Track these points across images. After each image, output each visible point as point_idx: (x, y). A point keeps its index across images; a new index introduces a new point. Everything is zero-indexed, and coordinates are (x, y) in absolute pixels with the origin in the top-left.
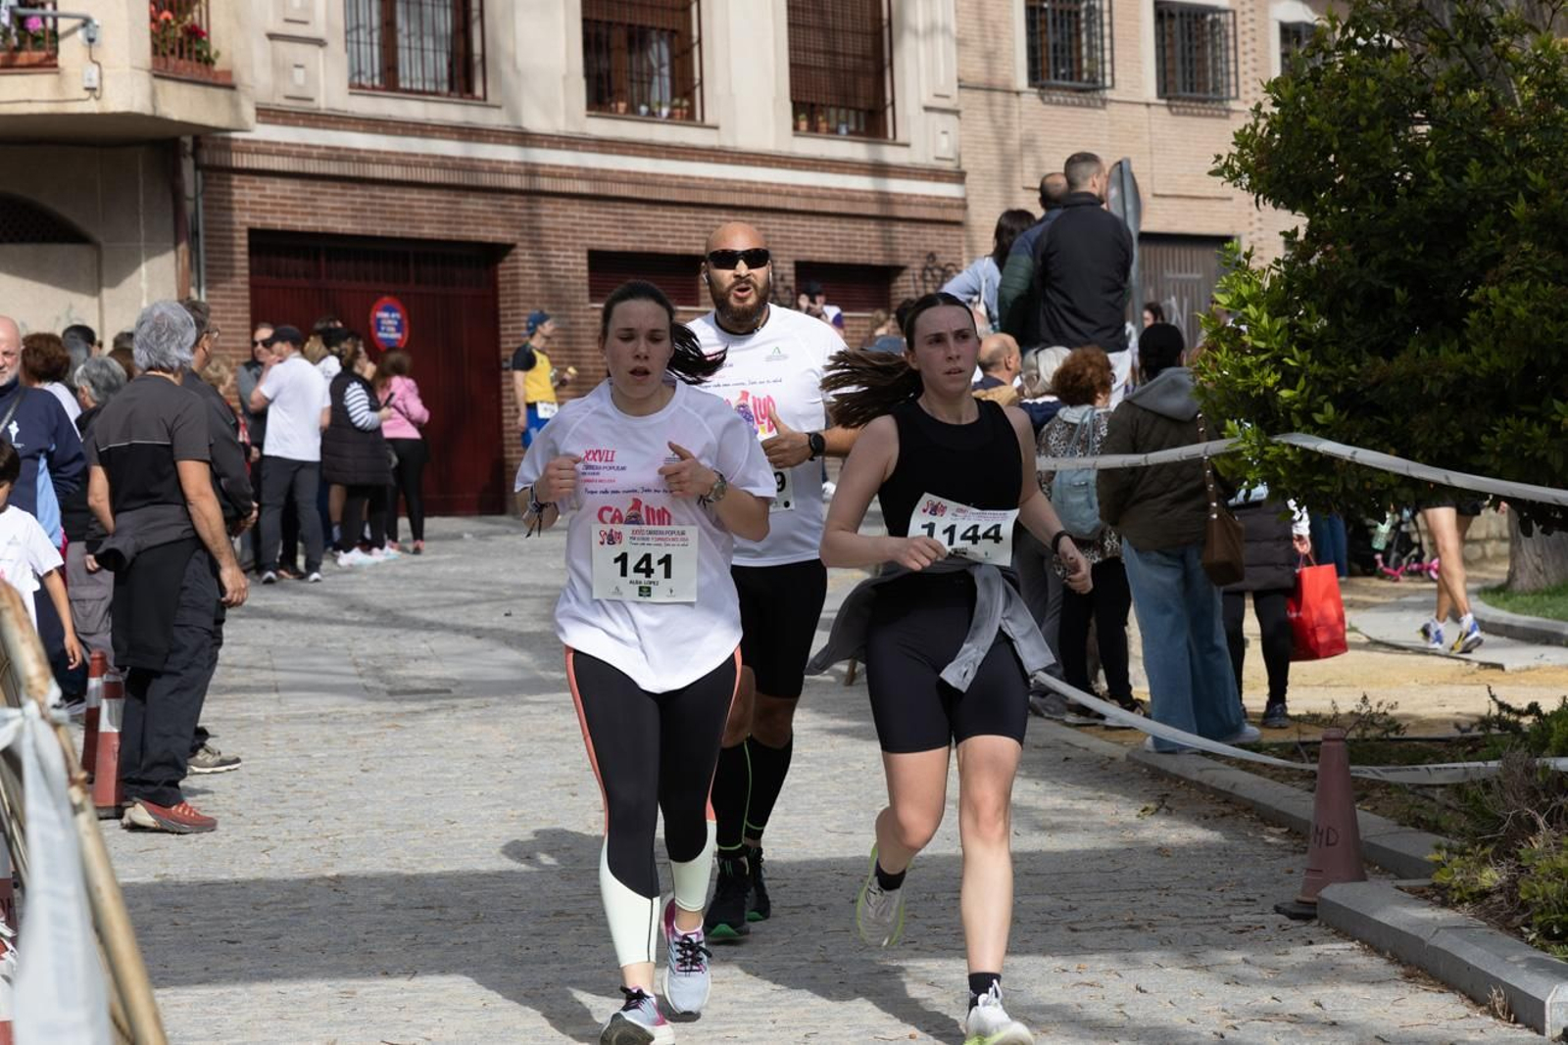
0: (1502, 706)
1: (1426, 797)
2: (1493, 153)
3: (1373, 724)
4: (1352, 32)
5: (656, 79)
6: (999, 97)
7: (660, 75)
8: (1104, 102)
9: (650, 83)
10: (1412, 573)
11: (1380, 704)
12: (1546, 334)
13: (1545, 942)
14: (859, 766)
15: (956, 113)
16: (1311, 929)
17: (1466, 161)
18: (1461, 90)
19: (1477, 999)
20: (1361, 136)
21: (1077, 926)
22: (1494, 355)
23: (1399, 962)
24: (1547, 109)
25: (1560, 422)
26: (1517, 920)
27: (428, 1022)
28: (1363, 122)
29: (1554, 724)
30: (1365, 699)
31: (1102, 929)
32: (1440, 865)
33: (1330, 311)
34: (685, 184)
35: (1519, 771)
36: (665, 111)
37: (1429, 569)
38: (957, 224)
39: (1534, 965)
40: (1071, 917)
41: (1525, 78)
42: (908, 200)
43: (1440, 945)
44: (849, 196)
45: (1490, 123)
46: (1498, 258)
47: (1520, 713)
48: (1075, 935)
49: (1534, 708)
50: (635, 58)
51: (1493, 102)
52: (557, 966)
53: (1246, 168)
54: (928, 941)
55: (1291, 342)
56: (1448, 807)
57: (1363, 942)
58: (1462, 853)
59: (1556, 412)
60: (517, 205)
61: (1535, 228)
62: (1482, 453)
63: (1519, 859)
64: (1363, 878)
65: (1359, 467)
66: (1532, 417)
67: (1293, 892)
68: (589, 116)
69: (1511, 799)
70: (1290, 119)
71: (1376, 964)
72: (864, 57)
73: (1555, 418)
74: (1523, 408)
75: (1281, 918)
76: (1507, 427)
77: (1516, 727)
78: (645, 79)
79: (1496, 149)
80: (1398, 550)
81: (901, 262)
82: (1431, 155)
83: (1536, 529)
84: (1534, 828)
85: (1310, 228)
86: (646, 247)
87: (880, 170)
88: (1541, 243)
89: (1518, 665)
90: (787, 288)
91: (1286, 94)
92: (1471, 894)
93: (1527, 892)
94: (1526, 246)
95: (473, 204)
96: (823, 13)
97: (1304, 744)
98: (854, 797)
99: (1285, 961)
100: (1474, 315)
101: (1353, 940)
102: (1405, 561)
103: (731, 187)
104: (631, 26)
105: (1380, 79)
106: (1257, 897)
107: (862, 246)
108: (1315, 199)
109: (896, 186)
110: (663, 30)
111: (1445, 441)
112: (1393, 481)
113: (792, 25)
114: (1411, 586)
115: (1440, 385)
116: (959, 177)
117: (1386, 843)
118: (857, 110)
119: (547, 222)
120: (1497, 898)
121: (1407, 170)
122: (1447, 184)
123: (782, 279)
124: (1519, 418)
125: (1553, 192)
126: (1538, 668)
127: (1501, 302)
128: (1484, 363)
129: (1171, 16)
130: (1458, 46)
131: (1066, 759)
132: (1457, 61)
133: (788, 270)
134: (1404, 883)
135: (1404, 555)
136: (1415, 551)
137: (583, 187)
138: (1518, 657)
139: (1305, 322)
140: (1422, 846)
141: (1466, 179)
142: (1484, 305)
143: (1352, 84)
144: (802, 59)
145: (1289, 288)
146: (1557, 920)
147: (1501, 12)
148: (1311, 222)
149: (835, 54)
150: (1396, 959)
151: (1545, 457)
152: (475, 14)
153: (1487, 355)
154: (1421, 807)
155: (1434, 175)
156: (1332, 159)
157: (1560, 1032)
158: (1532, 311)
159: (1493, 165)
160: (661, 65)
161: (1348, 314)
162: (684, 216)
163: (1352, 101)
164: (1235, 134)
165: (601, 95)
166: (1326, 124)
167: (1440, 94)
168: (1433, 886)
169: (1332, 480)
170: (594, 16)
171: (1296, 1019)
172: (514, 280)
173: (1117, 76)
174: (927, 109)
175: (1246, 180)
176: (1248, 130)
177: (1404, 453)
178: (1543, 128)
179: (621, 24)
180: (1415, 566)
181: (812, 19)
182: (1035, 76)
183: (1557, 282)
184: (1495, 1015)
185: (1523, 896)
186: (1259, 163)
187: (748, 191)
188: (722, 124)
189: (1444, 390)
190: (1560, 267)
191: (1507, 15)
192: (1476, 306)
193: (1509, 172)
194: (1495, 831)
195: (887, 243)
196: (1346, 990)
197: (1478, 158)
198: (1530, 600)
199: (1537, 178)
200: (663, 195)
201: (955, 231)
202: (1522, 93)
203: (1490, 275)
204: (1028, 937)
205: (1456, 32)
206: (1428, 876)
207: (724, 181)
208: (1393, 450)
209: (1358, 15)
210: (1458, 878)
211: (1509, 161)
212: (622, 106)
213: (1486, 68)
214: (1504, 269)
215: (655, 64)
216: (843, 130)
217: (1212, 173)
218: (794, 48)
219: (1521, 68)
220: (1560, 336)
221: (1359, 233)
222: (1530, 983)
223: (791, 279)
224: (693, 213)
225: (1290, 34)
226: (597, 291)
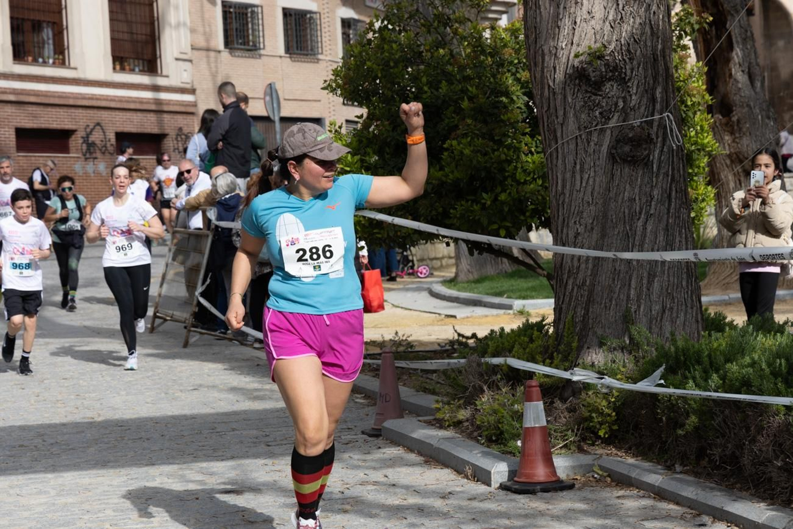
0: (459, 335)
1: (428, 378)
2: (452, 78)
3: (400, 345)
4: (386, 22)
5: (46, 46)
6: (211, 54)
7: (48, 44)
8: (260, 56)
9: (43, 47)
10: (409, 274)
11: (403, 336)
12: (478, 162)
13: (489, 444)
14: (160, 371)
15: (191, 61)
16: (380, 441)
17: (440, 82)
18: (437, 48)
19: (459, 472)
20: (392, 70)
21: (270, 444)
22: (455, 171)
23: (421, 455)
24: (477, 58)
25: (485, 203)
26: (475, 434)
28: (392, 64)
29: (490, 343)
30: (396, 333)
31: (282, 445)
32: (439, 409)
33: (380, 153)
34: (62, 96)
35: (474, 365)
36: (51, 61)
37: (417, 272)
38: (192, 114)
39: (485, 454)
40: (267, 439)
41: (466, 43)
42: (169, 102)
43: (441, 447)
44: (141, 101)
45: (451, 64)
46: (456, 127)
47: (468, 338)
48: (270, 448)
49: (474, 336)
50: (35, 35)
51: (452, 55)
52: (22, 471)
53: (338, 86)
54: (200, 453)
55: (361, 167)
56: (438, 383)
57: (404, 447)
58: (449, 403)
59: (484, 199)
61: (473, 113)
62: (451, 218)
63: (476, 405)
64: (403, 417)
65: (394, 225)
66: (473, 201)
67: (370, 424)
68: (14, 64)
69: (471, 377)
70: (358, 63)
71: (413, 457)
72: (146, 35)
73: (483, 201)
74: (469, 198)
75: (365, 436)
76: (462, 205)
77: (466, 345)
78: (42, 45)
79: (452, 75)
80: (403, 263)
81: (166, 132)
82: (424, 79)
83: (476, 253)
84: (482, 391)
85: (369, 114)
86: (43, 126)
87: (156, 88)
88: (476, 120)
89: (463, 315)
90: (112, 145)
91: (356, 51)
92: (454, 422)
93: (480, 421)
94: (469, 121)
96: (126, 14)
97: (369, 355)
98: (159, 386)
99: (369, 457)
100: (446, 154)
101: (399, 446)
102: (406, 269)
103: (83, 97)
104: (33, 20)
105: (400, 44)
106: (353, 427)
107: (148, 125)
108: (371, 100)
109: (164, 96)
110: (49, 22)
111: (434, 213)
112: (410, 232)
113: (112, 20)
114: (409, 280)
115: (431, 186)
116: (192, 91)
117: (412, 400)
118: (143, 60)
120: (466, 424)
121: (413, 86)
122: (432, 93)
123: (109, 141)
124: (467, 201)
125: (480, 96)
126: (471, 317)
127: (459, 148)
128: (451, 176)
129: (291, 15)
130: (435, 29)
131: (258, 365)
132: (434, 36)
133: (112, 137)
134: (420, 418)
135: (406, 265)
136: (410, 264)
137: (12, 98)
138: (462, 312)
139: (367, 158)
140: (429, 401)
141: (440, 90)
142: (450, 149)
143: (386, 47)
144: (116, 36)
145: (360, 142)
146: (494, 434)
147: (454, 12)
148: (369, 111)
149: (132, 33)
150: (420, 453)
151: (479, 219)
153: (452, 172)
154: (426, 383)
155: (426, 88)
156: (378, 81)
157: (498, 485)
158: (472, 152)
159: (453, 84)
160: (48, 39)
161: (388, 154)
162: (62, 112)
163: (387, 54)
164: (333, 70)
165: (20, 53)
166: (375, 66)
167: (427, 51)
168: (435, 419)
169: (382, 231)
170: (16, 16)
171: (375, 483)
173: (266, 43)
174: (177, 59)
175: (339, 92)
176: (339, 68)
177: (415, 219)
178: (475, 66)
179: (28, 20)
180: (411, 271)
181: (121, 17)
182: (227, 44)
183: (483, 138)
184: (468, 478)
185: (478, 423)
186: (345, 84)
188: (78, 66)
189: (433, 189)
190: (484, 131)
191: (457, 14)
192: (447, 149)
193: (460, 87)
194: (464, 392)
195: (160, 123)
196: (398, 469)
197: (446, 81)
198: (466, 285)
199: (472, 90)
200: (53, 101)
201: (191, 117)
202: (464, 51)
203: (453, 135)
204: (247, 449)
205: (434, 22)
206: (433, 415)
207: (81, 94)
208: (410, 217)
209: (389, 14)
210: (448, 415)
211: (460, 83)
212: (30, 59)
213: (448, 38)
214: (459, 132)
215: (45, 38)
216: (137, 69)
217: (322, 89)
218: (112, 31)
219: (464, 38)
220: (485, 163)
221: (392, 116)
222: (483, 462)
223: (113, 141)
224: (65, 110)
225: (346, 24)
226: (20, 148)
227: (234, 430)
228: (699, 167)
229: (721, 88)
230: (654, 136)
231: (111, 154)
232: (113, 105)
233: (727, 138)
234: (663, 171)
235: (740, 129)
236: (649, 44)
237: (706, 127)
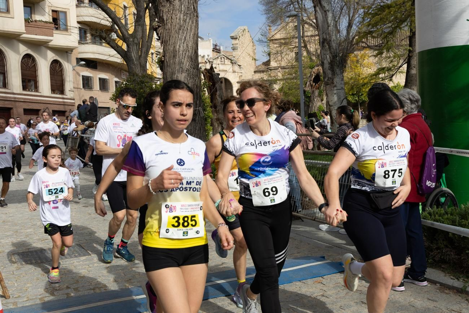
4: (127, 82)
6: (79, 89)
7: (33, 86)
8: (93, 90)
15: (73, 91)
27: (8, 210)
34: (37, 100)
36: (34, 90)
38: (74, 105)
42: (67, 102)
44: (58, 102)
50: (29, 83)
51: (144, 91)
53: (114, 99)
60: (13, 103)
68: (23, 91)
72: (61, 84)
78: (31, 86)
81: (66, 110)
86: (31, 108)
87: (63, 98)
95: (6, 102)
104: (28, 79)
107: (61, 108)
109: (65, 100)
110: (33, 80)
113: (51, 80)
116: (74, 99)
118: (60, 91)
119: (17, 105)
129: (101, 80)
130: (140, 84)
132: (140, 86)
133: (51, 111)
137: (22, 100)
144: (52, 84)
149: (57, 83)
152: (6, 77)
160: (33, 84)
162: (37, 104)
164: (112, 95)
165: (24, 88)
170: (23, 78)
172: (13, 113)
173: (94, 87)
174: (69, 91)
175: (114, 100)
181: (54, 79)
182: (83, 87)
187: (45, 101)
188: (41, 92)
195: (65, 108)
200: (34, 101)
201: (73, 106)
209: (128, 80)
212: (28, 90)
213: (143, 87)
216: (58, 93)
219: (148, 87)
223: (52, 112)
224: (38, 104)
225: (116, 82)
226: (25, 114)
227: (85, 190)
228: (208, 121)
229: (214, 102)
230: (197, 113)
231: (51, 116)
232: (51, 103)
233: (216, 114)
234: (199, 122)
235: (219, 112)
236: (195, 90)
237: (210, 111)
